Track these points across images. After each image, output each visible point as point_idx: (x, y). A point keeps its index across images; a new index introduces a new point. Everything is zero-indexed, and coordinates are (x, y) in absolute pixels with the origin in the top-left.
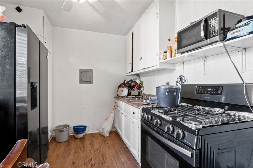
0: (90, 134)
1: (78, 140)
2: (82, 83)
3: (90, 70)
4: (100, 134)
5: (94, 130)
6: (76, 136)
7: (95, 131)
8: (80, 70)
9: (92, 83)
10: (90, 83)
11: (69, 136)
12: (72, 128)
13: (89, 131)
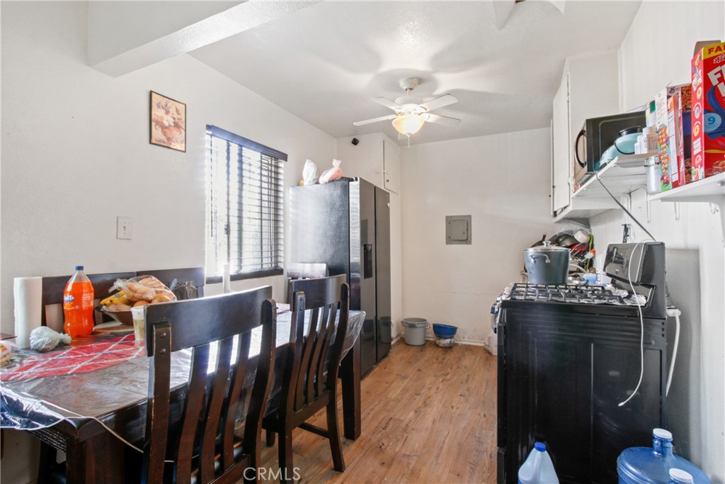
0: (465, 345)
1: (440, 349)
2: (451, 244)
3: (466, 216)
4: (485, 349)
5: (474, 340)
6: (437, 342)
7: (477, 342)
8: (447, 217)
9: (470, 243)
10: (466, 243)
11: (427, 341)
12: (432, 326)
13: (466, 339)
